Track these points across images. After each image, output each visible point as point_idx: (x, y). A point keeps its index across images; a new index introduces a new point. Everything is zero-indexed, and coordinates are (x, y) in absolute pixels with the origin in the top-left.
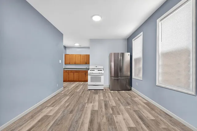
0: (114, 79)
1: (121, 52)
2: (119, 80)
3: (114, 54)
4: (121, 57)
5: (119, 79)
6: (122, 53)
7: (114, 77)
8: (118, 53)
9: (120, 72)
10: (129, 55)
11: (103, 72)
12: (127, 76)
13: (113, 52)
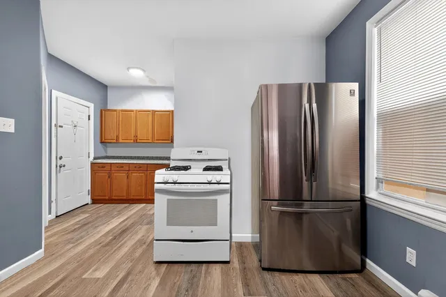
0: (282, 213)
1: (313, 81)
2: (305, 217)
3: (282, 88)
4: (314, 105)
5: (307, 213)
6: (315, 84)
7: (282, 201)
8: (300, 86)
9: (310, 180)
10: (352, 93)
11: (224, 176)
12: (348, 197)
13: (274, 80)
